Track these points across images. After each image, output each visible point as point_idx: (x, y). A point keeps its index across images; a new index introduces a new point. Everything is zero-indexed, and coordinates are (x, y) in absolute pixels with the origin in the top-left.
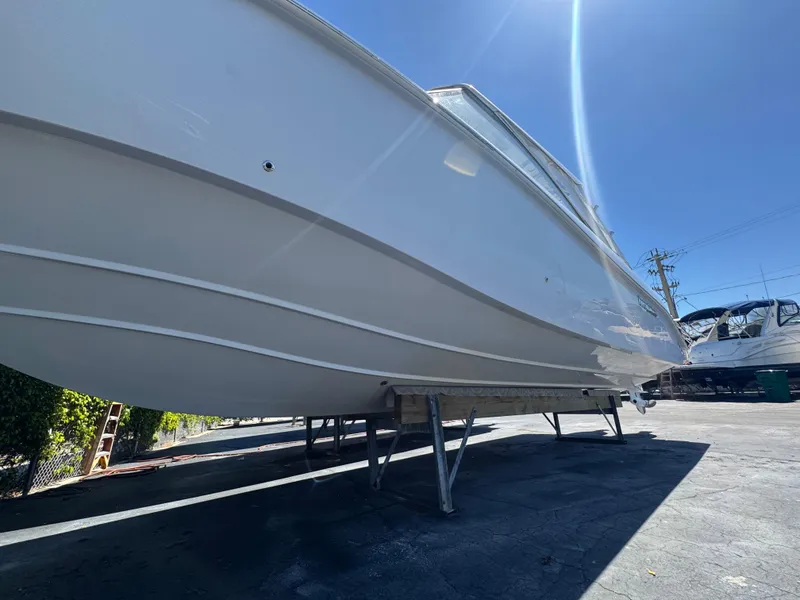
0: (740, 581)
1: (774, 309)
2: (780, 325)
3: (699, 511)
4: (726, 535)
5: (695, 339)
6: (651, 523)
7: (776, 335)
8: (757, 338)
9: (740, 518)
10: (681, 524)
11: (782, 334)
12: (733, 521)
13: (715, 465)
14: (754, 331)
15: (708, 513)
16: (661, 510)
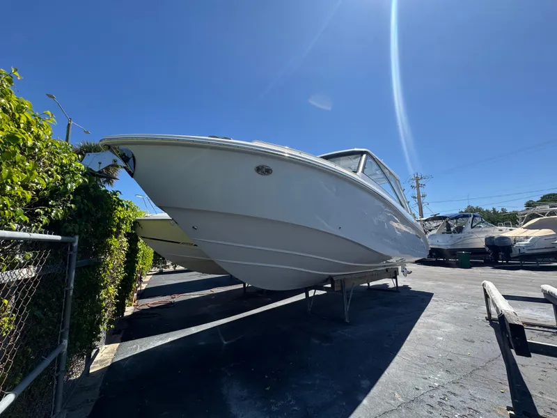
0: (441, 338)
1: (471, 219)
2: (472, 228)
3: (430, 321)
4: (438, 328)
5: (430, 230)
6: (417, 325)
7: (469, 233)
8: (460, 234)
9: (442, 323)
10: (425, 325)
11: (473, 233)
12: (440, 324)
13: (436, 303)
14: (460, 230)
15: (433, 321)
16: (419, 321)
